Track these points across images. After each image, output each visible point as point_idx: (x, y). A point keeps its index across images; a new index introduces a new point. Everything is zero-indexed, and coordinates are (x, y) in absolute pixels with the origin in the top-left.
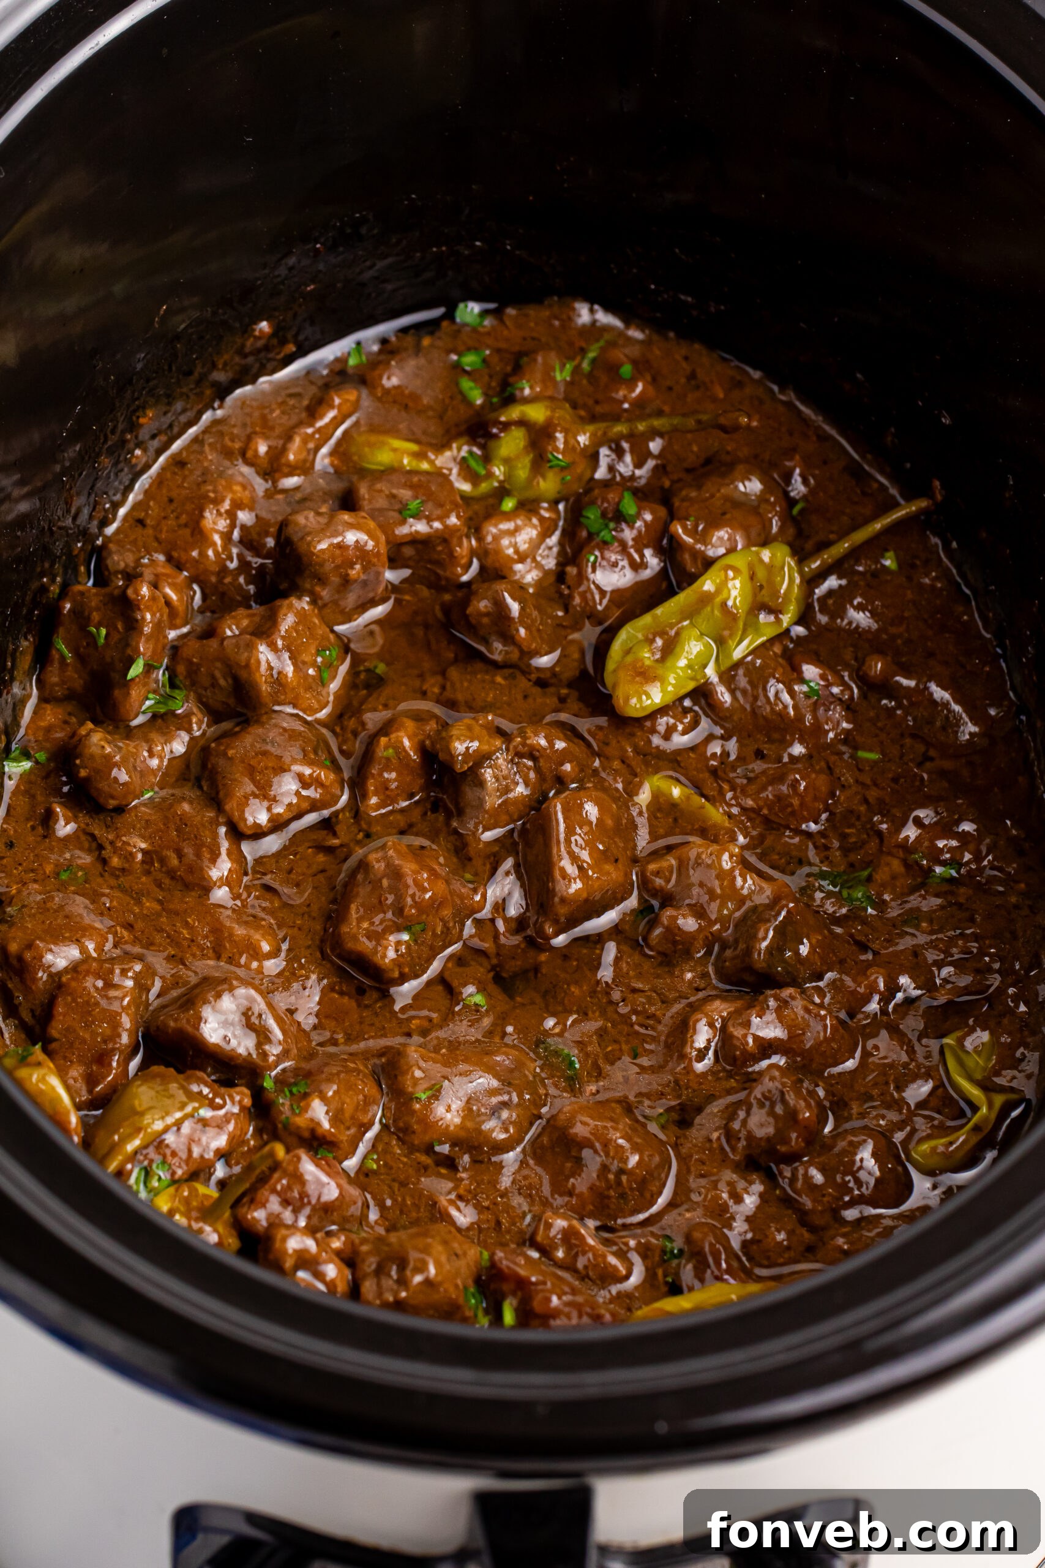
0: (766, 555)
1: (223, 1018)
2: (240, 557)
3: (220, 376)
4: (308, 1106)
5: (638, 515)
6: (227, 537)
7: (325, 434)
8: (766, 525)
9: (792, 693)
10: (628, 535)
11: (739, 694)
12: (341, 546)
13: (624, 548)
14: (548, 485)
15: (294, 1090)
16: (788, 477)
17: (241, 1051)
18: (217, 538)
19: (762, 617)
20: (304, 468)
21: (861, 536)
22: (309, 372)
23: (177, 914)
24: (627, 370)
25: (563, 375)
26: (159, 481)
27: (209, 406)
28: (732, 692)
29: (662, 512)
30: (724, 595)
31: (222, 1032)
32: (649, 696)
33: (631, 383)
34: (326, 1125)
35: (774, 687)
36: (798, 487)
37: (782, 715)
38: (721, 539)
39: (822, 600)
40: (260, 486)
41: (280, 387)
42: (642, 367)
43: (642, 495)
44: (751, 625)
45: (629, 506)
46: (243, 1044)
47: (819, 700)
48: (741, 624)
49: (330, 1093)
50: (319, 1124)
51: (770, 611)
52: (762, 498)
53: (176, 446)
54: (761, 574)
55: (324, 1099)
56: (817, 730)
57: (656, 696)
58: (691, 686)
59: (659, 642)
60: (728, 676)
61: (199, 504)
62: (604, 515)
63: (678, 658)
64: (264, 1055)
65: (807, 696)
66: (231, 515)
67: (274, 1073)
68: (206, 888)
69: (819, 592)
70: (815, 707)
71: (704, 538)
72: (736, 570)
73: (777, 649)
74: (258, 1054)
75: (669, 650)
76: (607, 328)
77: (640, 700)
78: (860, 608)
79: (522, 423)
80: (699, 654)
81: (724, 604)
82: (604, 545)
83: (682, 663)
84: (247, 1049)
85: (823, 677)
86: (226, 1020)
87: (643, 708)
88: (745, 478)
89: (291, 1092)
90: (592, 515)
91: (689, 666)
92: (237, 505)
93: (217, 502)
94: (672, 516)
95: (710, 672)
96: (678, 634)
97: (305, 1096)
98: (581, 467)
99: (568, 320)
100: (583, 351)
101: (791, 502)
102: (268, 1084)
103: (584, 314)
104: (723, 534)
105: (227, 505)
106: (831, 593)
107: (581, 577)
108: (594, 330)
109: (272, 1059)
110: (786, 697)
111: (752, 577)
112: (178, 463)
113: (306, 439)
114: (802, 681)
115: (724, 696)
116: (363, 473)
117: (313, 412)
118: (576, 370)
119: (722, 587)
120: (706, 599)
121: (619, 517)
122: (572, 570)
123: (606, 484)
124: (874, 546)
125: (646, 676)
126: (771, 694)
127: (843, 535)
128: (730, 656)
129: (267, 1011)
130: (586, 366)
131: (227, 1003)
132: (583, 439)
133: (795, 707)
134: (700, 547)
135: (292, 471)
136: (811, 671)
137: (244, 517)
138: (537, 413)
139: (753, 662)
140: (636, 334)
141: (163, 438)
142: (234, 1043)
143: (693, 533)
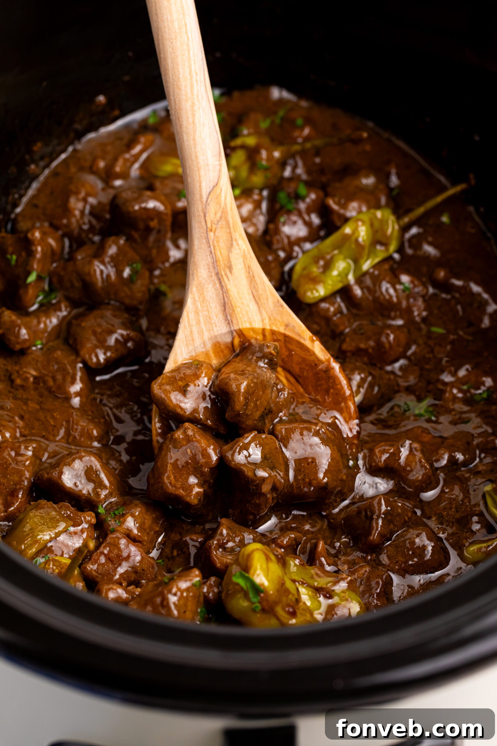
0: (379, 214)
1: (75, 473)
2: (90, 222)
3: (78, 126)
4: (125, 521)
5: (307, 195)
6: (82, 212)
7: (136, 157)
8: (378, 200)
9: (395, 290)
10: (302, 206)
11: (365, 290)
12: (145, 209)
13: (300, 214)
14: (258, 179)
15: (117, 512)
16: (388, 176)
17: (84, 492)
18: (77, 213)
19: (379, 247)
20: (124, 175)
21: (430, 204)
22: (127, 126)
23: (48, 411)
24: (300, 122)
25: (264, 125)
26: (45, 183)
27: (72, 143)
28: (362, 289)
29: (321, 194)
30: (356, 234)
31: (74, 481)
32: (317, 291)
33: (302, 128)
34: (135, 531)
35: (385, 286)
36: (394, 180)
37: (390, 301)
38: (354, 208)
39: (410, 240)
40: (100, 185)
41: (110, 134)
42: (308, 121)
43: (310, 185)
44: (372, 252)
45: (302, 190)
46: (85, 489)
47: (409, 294)
48: (366, 251)
49: (137, 513)
50: (131, 531)
51: (382, 244)
52: (376, 186)
53: (54, 164)
54: (377, 224)
55: (133, 516)
56: (409, 310)
57: (321, 291)
58: (340, 286)
59: (322, 263)
60: (359, 281)
61: (66, 194)
62: (289, 195)
63: (332, 270)
64: (98, 495)
65: (404, 291)
66: (85, 200)
67: (104, 506)
68: (68, 398)
69: (407, 236)
70: (408, 298)
71: (344, 206)
72: (363, 222)
73: (386, 266)
74: (94, 494)
75: (328, 266)
76: (288, 102)
77: (312, 293)
78: (430, 244)
79: (243, 147)
80: (344, 269)
81: (357, 240)
82: (289, 212)
83: (335, 273)
84: (88, 492)
85: (412, 282)
86: (77, 474)
87: (314, 298)
88: (367, 176)
89: (114, 514)
90: (282, 196)
91: (339, 275)
92: (88, 195)
93: (77, 193)
94: (327, 195)
95: (351, 278)
96: (332, 258)
97: (123, 515)
98: (276, 169)
99: (267, 97)
100: (275, 113)
101: (391, 190)
102: (101, 510)
103: (276, 93)
104: (354, 205)
105: (82, 194)
106: (414, 237)
107: (277, 231)
108: (281, 102)
109: (102, 496)
110: (392, 291)
111: (372, 225)
112: (55, 174)
113: (126, 160)
114: (400, 283)
115: (358, 291)
116: (156, 177)
117: (129, 146)
118: (272, 123)
119: (355, 230)
120: (346, 238)
121: (298, 197)
122: (271, 226)
123: (290, 179)
124: (438, 210)
125: (315, 281)
126: (384, 289)
127: (420, 204)
128: (360, 268)
129: (101, 470)
130: (278, 121)
131: (77, 464)
132: (277, 154)
133: (397, 297)
134: (342, 211)
135: (118, 176)
136: (405, 279)
137: (92, 200)
138: (251, 141)
139: (373, 273)
140: (304, 104)
141: (47, 160)
142: (80, 487)
143: (338, 204)
